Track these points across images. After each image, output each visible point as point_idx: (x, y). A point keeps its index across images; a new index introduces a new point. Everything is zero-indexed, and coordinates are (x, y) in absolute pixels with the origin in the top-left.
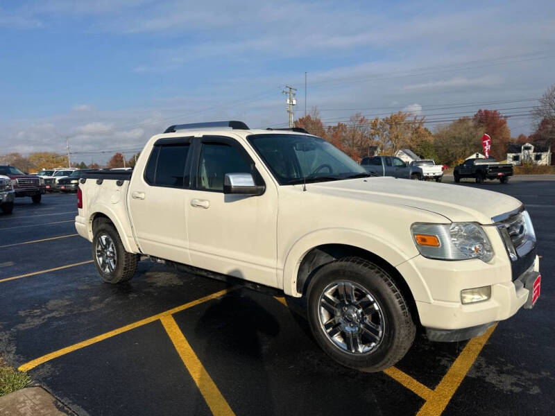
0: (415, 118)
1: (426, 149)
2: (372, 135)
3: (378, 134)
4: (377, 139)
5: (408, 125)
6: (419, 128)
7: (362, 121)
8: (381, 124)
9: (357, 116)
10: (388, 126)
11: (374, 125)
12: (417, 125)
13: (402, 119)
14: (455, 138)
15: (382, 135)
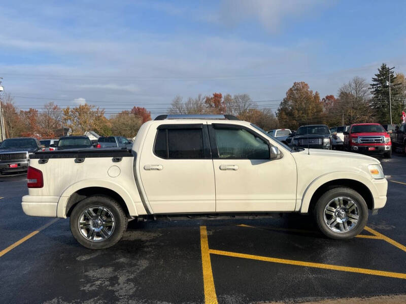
0: (98, 109)
1: (106, 132)
2: (65, 119)
3: (70, 119)
4: (69, 123)
5: (92, 114)
6: (101, 116)
7: (55, 109)
8: (72, 112)
9: (51, 104)
10: (77, 114)
11: (66, 112)
12: (100, 115)
13: (88, 109)
14: (124, 124)
15: (73, 120)
